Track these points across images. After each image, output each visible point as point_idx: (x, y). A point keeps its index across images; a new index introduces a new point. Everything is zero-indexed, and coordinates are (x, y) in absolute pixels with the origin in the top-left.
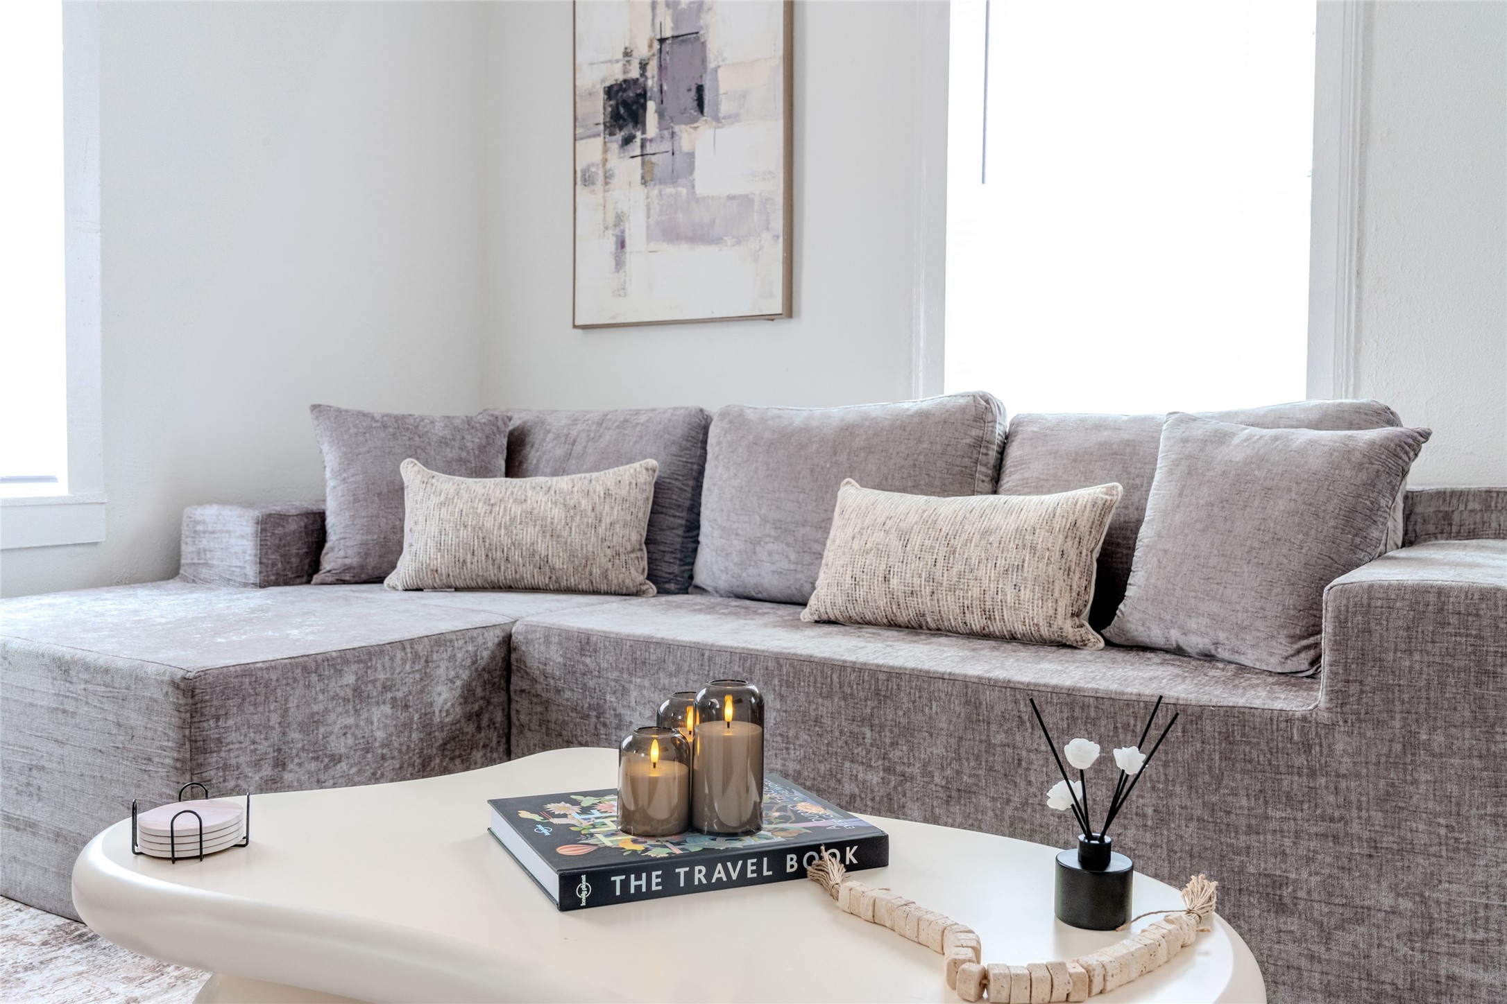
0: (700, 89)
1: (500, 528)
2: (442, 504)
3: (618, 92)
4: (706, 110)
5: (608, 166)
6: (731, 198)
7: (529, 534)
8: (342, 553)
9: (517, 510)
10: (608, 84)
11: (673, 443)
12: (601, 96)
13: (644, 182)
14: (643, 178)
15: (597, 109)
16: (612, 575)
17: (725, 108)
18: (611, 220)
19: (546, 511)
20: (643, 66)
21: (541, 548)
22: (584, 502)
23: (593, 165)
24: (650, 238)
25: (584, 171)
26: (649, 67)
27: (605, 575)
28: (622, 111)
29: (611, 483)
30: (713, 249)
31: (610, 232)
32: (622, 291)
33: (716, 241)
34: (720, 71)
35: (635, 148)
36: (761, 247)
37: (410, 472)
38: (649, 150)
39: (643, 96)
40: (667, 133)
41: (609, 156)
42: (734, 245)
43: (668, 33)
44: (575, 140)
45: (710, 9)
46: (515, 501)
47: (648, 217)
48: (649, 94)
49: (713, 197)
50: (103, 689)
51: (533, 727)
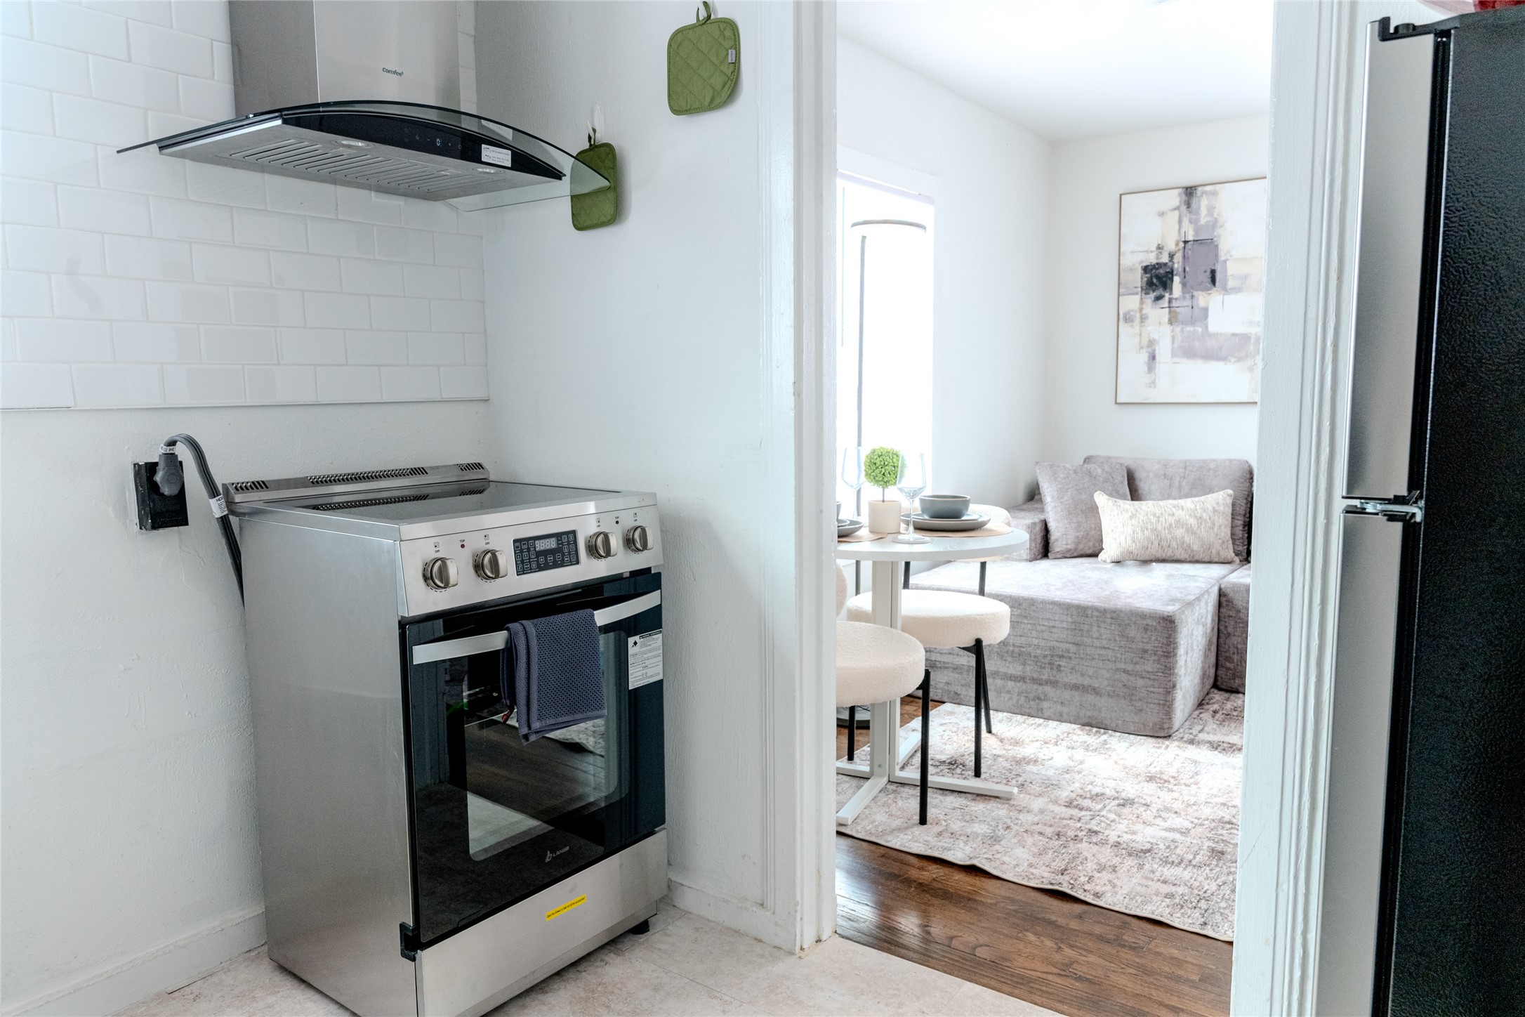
0: (1213, 272)
1: (1165, 529)
2: (1131, 517)
3: (1152, 270)
4: (1217, 284)
5: (1144, 312)
6: (1234, 335)
7: (1180, 532)
8: (1064, 542)
9: (1171, 520)
10: (1145, 264)
11: (1235, 480)
12: (1140, 271)
13: (1170, 322)
14: (1169, 320)
15: (1138, 279)
16: (1222, 553)
17: (1231, 283)
18: (1145, 342)
19: (1186, 520)
20: (1171, 256)
21: (1187, 539)
22: (1204, 515)
23: (1132, 311)
24: (1174, 354)
25: (1125, 315)
26: (1175, 257)
27: (1218, 553)
28: (1155, 281)
29: (1214, 504)
30: (1220, 364)
31: (1145, 350)
32: (1153, 384)
33: (1223, 359)
34: (1228, 262)
35: (1165, 302)
36: (1255, 364)
37: (1100, 499)
38: (1174, 304)
39: (1170, 274)
40: (1188, 296)
41: (1144, 306)
42: (1235, 362)
43: (1190, 237)
44: (1119, 295)
45: (1221, 226)
46: (1169, 515)
47: (1173, 343)
48: (1175, 272)
49: (1221, 334)
50: (1110, 620)
51: (1236, 634)
